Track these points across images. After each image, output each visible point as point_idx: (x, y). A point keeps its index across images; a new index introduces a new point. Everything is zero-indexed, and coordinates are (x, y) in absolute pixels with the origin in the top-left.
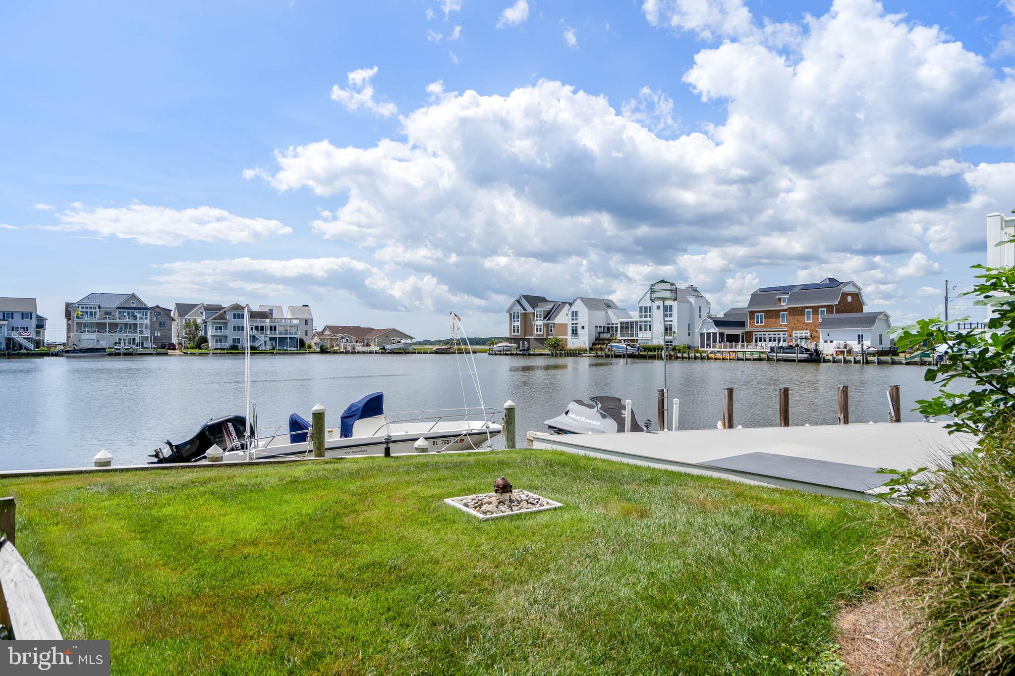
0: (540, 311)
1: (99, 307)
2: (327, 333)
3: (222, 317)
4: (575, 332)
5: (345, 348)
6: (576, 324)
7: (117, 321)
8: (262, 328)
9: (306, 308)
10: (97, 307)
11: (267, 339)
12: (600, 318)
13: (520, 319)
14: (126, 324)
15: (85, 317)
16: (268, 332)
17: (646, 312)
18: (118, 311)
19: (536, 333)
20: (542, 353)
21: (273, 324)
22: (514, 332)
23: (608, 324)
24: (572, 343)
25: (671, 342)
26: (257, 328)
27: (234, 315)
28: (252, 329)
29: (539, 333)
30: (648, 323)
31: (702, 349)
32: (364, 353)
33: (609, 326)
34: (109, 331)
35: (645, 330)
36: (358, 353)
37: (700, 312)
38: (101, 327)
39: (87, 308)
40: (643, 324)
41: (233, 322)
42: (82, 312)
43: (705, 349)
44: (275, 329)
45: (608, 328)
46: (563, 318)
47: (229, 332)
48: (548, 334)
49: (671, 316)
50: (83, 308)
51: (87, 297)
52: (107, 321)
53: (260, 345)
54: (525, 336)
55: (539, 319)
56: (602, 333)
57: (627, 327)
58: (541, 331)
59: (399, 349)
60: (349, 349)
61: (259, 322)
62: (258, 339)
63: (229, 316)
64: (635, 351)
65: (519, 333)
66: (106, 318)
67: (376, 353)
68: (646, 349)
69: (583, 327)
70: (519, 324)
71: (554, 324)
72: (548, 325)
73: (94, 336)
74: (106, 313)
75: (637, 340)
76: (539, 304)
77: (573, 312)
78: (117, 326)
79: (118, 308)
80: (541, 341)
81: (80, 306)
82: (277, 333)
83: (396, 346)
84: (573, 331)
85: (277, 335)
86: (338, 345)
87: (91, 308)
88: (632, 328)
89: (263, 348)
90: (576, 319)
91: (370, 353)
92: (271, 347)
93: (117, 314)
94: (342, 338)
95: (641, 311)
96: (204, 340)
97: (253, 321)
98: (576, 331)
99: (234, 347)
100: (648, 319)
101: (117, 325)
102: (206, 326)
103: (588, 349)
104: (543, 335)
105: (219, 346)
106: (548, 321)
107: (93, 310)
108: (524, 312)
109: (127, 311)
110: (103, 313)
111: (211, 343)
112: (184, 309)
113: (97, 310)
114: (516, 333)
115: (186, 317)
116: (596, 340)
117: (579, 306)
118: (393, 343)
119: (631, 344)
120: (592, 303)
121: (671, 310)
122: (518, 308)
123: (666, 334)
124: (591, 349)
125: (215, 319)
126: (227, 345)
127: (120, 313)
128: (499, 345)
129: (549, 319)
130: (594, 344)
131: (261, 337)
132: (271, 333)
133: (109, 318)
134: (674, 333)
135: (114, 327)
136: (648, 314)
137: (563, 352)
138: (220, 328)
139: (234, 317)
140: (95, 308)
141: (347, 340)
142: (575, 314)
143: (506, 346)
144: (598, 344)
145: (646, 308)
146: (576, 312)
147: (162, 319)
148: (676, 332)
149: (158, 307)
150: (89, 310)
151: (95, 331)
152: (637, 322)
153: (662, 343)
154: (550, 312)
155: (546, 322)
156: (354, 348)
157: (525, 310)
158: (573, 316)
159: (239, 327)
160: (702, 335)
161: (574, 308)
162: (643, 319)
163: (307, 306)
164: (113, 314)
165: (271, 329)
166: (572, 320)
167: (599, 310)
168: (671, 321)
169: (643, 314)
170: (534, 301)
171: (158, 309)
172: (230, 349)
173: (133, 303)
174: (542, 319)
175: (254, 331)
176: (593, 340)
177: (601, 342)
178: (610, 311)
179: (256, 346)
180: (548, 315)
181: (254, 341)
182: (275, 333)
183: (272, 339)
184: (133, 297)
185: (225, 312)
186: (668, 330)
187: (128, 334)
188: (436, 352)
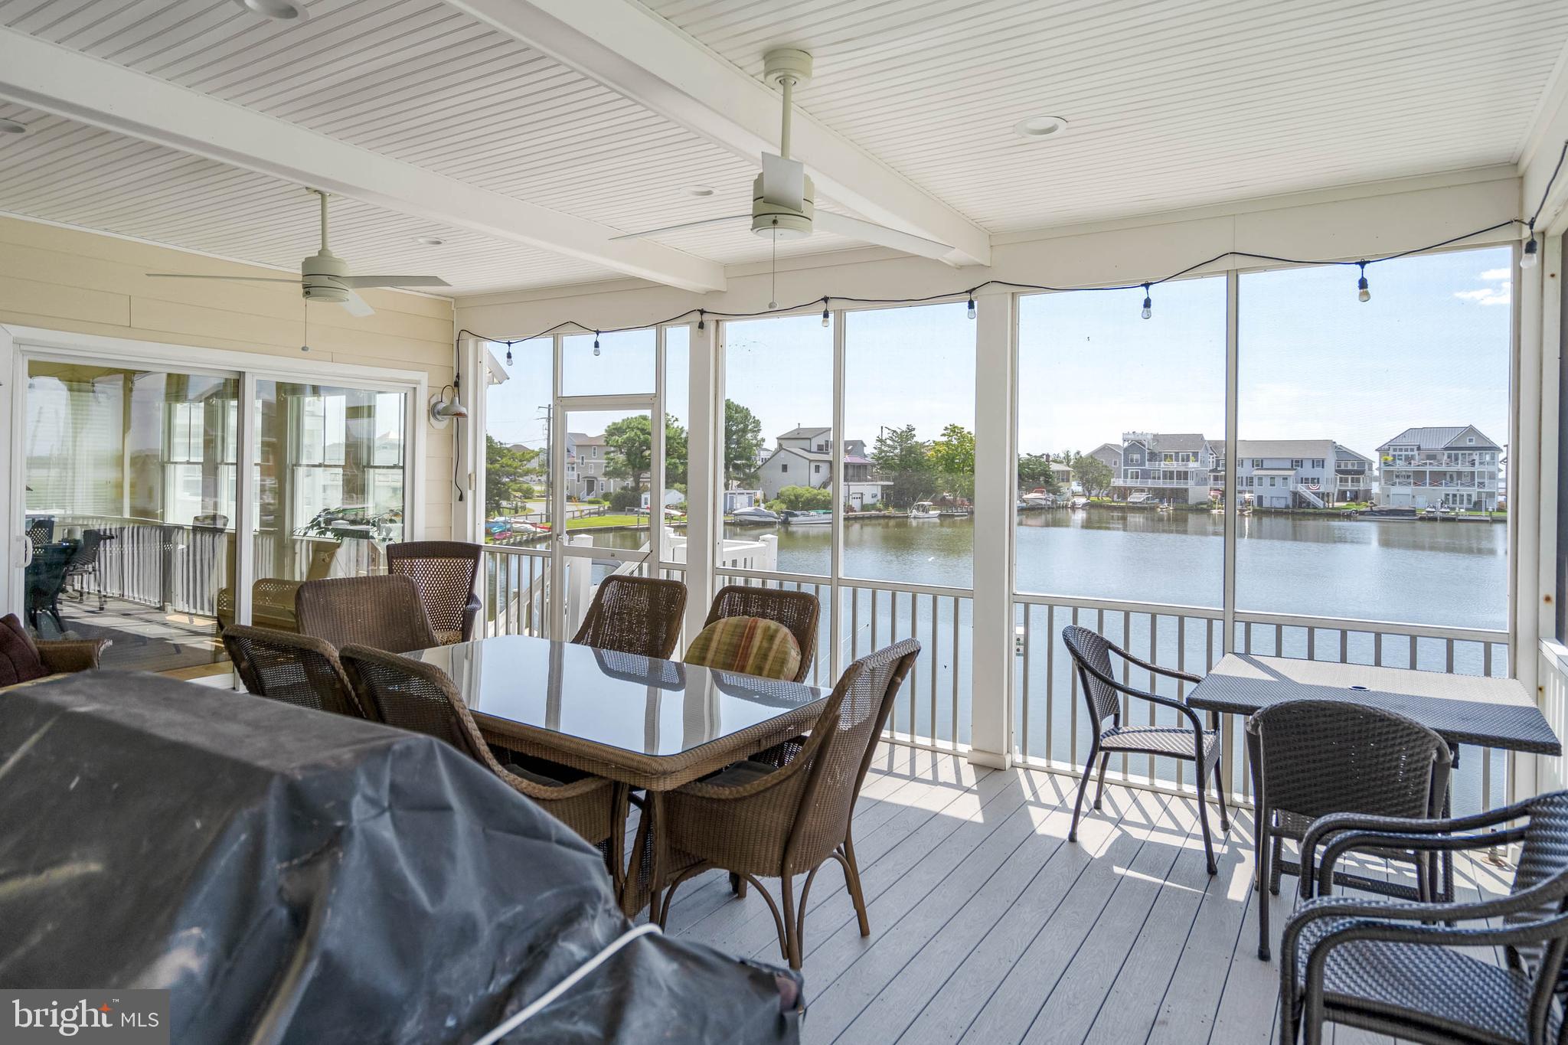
1: (1419, 449)
7: (1443, 468)
10: (1415, 448)
14: (1459, 474)
15: (1398, 462)
18: (1446, 453)
34: (1430, 484)
38: (1418, 477)
39: (1401, 450)
42: (1394, 456)
50: (1395, 450)
51: (1403, 435)
52: (1428, 469)
66: (1426, 464)
73: (1408, 490)
74: (1429, 457)
78: (1445, 475)
79: (1446, 449)
81: (1392, 448)
87: (1406, 450)
93: (1445, 457)
101: (1444, 473)
107: (1410, 453)
109: (1460, 452)
110: (1424, 457)
113: (1416, 453)
127: (1449, 457)
133: (1430, 464)
135: (1438, 478)
140: (1412, 450)
150: (1404, 453)
151: (1410, 483)
164: (1438, 457)
173: (1471, 440)
184: (1471, 430)
187: (1459, 487)
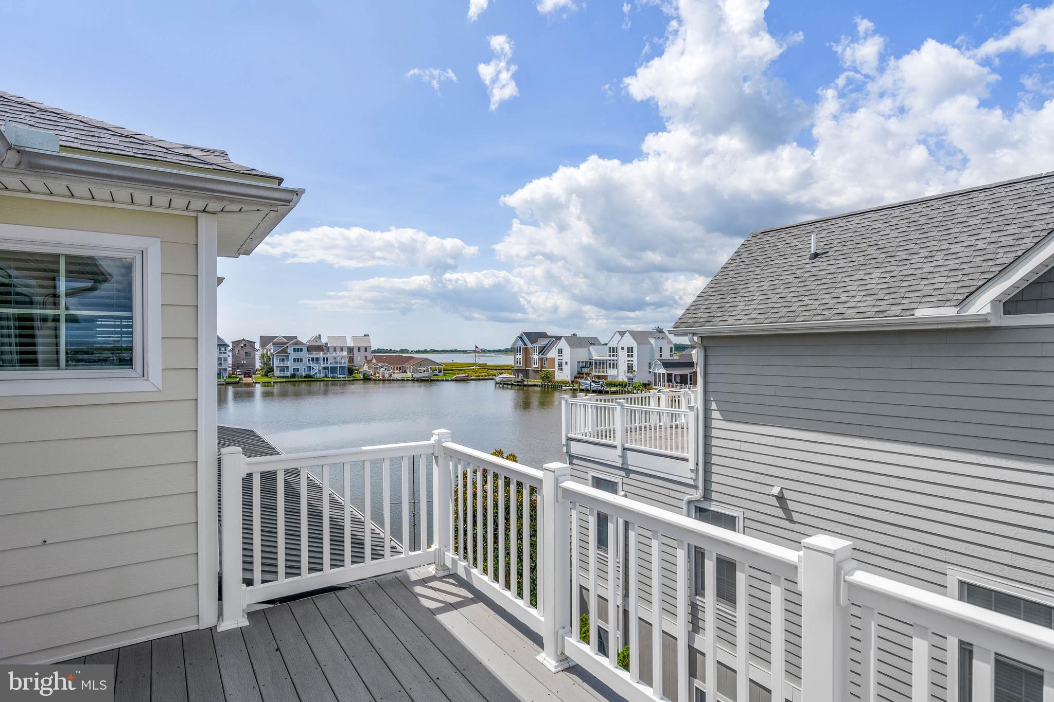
0: (536, 347)
2: (374, 361)
3: (284, 351)
4: (560, 367)
5: (383, 376)
6: (562, 360)
8: (317, 359)
9: (366, 337)
11: (321, 368)
12: (582, 354)
13: (521, 353)
16: (322, 362)
17: (613, 352)
19: (533, 366)
20: (536, 383)
21: (325, 356)
22: (517, 364)
23: (590, 359)
24: (559, 376)
25: (632, 379)
26: (313, 360)
27: (294, 349)
28: (309, 360)
29: (535, 366)
30: (615, 362)
31: (654, 387)
32: (398, 380)
33: (590, 361)
35: (613, 368)
36: (393, 380)
37: (661, 352)
40: (611, 362)
41: (293, 355)
43: (657, 387)
44: (327, 360)
45: (590, 362)
46: (552, 354)
47: (290, 363)
48: (542, 367)
49: (632, 356)
53: (316, 373)
54: (526, 367)
55: (535, 353)
56: (584, 367)
57: (601, 364)
58: (536, 364)
59: (427, 377)
60: (387, 376)
61: (315, 355)
62: (313, 368)
63: (290, 350)
64: (598, 388)
65: (521, 365)
67: (407, 380)
68: (611, 384)
69: (566, 363)
70: (521, 357)
71: (547, 358)
72: (542, 358)
75: (607, 376)
76: (539, 339)
77: (559, 349)
80: (536, 372)
82: (329, 364)
83: (422, 375)
84: (559, 365)
85: (329, 365)
86: (378, 373)
88: (603, 363)
89: (318, 375)
90: (562, 356)
91: (403, 380)
92: (324, 375)
94: (382, 367)
95: (610, 352)
96: (271, 370)
97: (310, 354)
98: (561, 365)
99: (293, 376)
100: (615, 358)
102: (273, 358)
103: (570, 382)
104: (538, 368)
105: (282, 375)
106: (543, 356)
108: (524, 347)
111: (277, 373)
112: (265, 340)
114: (519, 365)
115: (266, 347)
116: (578, 374)
117: (563, 344)
118: (420, 372)
119: (597, 380)
120: (575, 341)
121: (632, 352)
122: (520, 343)
123: (628, 372)
124: (573, 382)
125: (278, 353)
126: (288, 374)
128: (501, 376)
129: (543, 354)
130: (576, 378)
131: (316, 366)
132: (324, 363)
134: (634, 371)
136: (615, 353)
137: (550, 384)
138: (283, 360)
139: (294, 351)
141: (386, 369)
142: (560, 351)
143: (505, 378)
144: (578, 378)
145: (613, 348)
146: (561, 349)
147: (247, 349)
148: (636, 370)
149: (244, 340)
152: (606, 360)
153: (626, 380)
154: (545, 347)
155: (540, 356)
156: (391, 376)
157: (525, 344)
158: (559, 353)
159: (298, 359)
160: (655, 374)
161: (559, 347)
162: (612, 358)
163: (368, 336)
165: (324, 360)
166: (559, 356)
167: (582, 347)
168: (632, 361)
169: (611, 353)
170: (533, 337)
171: (244, 342)
172: (291, 377)
174: (537, 353)
175: (311, 362)
176: (575, 374)
177: (581, 376)
178: (591, 348)
179: (312, 374)
180: (543, 350)
181: (310, 371)
182: (327, 363)
183: (324, 368)
185: (287, 346)
186: (630, 368)
188: (456, 380)
